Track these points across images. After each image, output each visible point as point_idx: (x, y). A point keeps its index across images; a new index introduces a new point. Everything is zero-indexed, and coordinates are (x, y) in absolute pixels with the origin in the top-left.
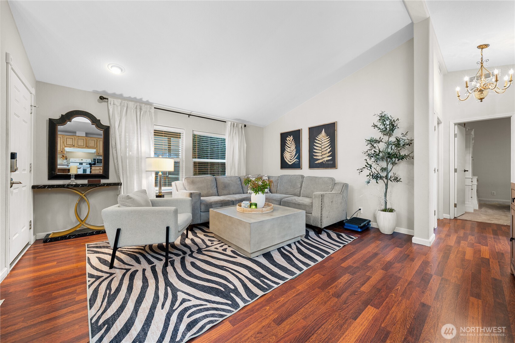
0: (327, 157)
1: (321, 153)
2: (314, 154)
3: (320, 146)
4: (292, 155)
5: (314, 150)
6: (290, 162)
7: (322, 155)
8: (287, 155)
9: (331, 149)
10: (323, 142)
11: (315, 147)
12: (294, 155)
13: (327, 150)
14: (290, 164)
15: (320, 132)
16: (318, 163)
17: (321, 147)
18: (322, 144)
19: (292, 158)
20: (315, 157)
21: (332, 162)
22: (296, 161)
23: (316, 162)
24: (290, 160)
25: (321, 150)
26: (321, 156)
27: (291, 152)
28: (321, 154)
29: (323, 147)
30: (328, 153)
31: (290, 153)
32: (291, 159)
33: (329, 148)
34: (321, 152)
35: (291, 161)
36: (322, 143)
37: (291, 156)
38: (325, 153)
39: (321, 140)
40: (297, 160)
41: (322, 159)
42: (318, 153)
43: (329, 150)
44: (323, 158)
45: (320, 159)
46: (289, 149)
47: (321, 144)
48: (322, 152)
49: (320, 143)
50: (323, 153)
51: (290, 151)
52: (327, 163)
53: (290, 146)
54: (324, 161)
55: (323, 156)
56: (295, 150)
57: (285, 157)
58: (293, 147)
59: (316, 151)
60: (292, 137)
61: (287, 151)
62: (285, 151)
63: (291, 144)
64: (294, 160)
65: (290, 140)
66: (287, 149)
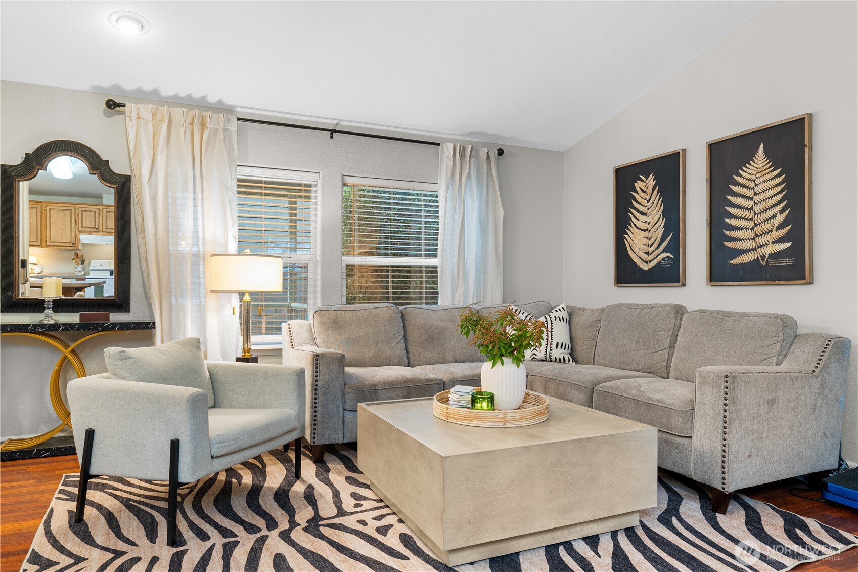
0: (773, 243)
1: (752, 229)
2: (727, 233)
3: (749, 204)
4: (653, 239)
5: (727, 220)
6: (646, 262)
7: (757, 235)
8: (636, 241)
9: (787, 212)
10: (757, 189)
11: (731, 210)
12: (659, 239)
13: (774, 217)
14: (645, 267)
15: (750, 157)
16: (743, 265)
17: (752, 208)
18: (756, 199)
19: (651, 250)
20: (729, 244)
21: (790, 261)
22: (664, 259)
23: (734, 262)
24: (644, 256)
25: (752, 219)
26: (753, 239)
27: (649, 227)
28: (750, 234)
29: (757, 209)
30: (779, 227)
31: (645, 234)
32: (647, 253)
33: (782, 212)
34: (751, 224)
35: (650, 258)
36: (756, 194)
37: (650, 242)
38: (766, 227)
39: (752, 185)
40: (669, 255)
41: (754, 250)
42: (741, 229)
43: (780, 218)
44: (761, 247)
45: (749, 250)
46: (643, 218)
47: (752, 199)
48: (756, 225)
49: (750, 193)
50: (758, 230)
51: (644, 226)
52: (773, 262)
53: (644, 210)
54: (763, 257)
55: (761, 240)
56: (662, 223)
57: (630, 247)
58: (655, 211)
59: (732, 222)
60: (652, 179)
61: (635, 225)
62: (631, 226)
63: (648, 201)
64: (660, 257)
65: (645, 190)
66: (637, 219)
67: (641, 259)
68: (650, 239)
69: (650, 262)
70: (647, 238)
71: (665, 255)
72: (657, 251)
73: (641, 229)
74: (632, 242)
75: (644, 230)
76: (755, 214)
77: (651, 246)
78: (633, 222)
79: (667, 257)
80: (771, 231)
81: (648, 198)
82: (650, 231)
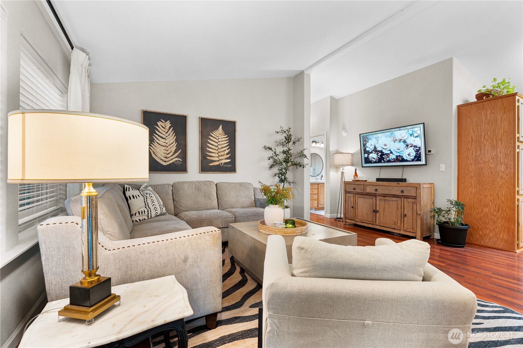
0: (225, 159)
1: (218, 153)
2: (208, 154)
3: (216, 144)
4: (169, 151)
5: (208, 149)
6: (166, 162)
7: (219, 156)
8: (158, 150)
9: (229, 150)
10: (219, 140)
11: (209, 145)
12: (173, 151)
13: (225, 150)
14: (165, 164)
15: (217, 128)
16: (214, 166)
17: (217, 146)
18: (219, 143)
19: (168, 156)
20: (209, 158)
21: (230, 166)
22: (176, 161)
23: (211, 164)
24: (164, 159)
25: (217, 150)
26: (218, 157)
27: (167, 145)
28: (217, 155)
29: (219, 147)
30: (227, 154)
31: (165, 148)
32: (166, 157)
33: (228, 149)
34: (217, 152)
35: (167, 160)
36: (219, 141)
37: (168, 152)
38: (222, 153)
39: (218, 138)
40: (179, 159)
41: (218, 161)
42: (214, 153)
43: (227, 151)
44: (221, 160)
45: (217, 161)
46: (164, 140)
47: (217, 143)
48: (219, 152)
49: (217, 141)
50: (220, 154)
51: (164, 144)
52: (225, 166)
53: (164, 137)
54: (222, 164)
55: (221, 158)
56: (175, 144)
57: (154, 153)
58: (171, 138)
59: (210, 150)
60: (169, 123)
61: (157, 143)
62: (154, 142)
63: (166, 133)
64: (173, 160)
65: (164, 127)
66: (159, 140)
67: (162, 160)
68: (167, 151)
69: (168, 161)
70: (166, 150)
71: (177, 159)
72: (172, 157)
73: (162, 145)
74: (155, 151)
75: (164, 146)
76: (218, 148)
77: (168, 154)
78: (156, 141)
79: (178, 160)
80: (224, 155)
81: (166, 131)
82: (167, 147)
